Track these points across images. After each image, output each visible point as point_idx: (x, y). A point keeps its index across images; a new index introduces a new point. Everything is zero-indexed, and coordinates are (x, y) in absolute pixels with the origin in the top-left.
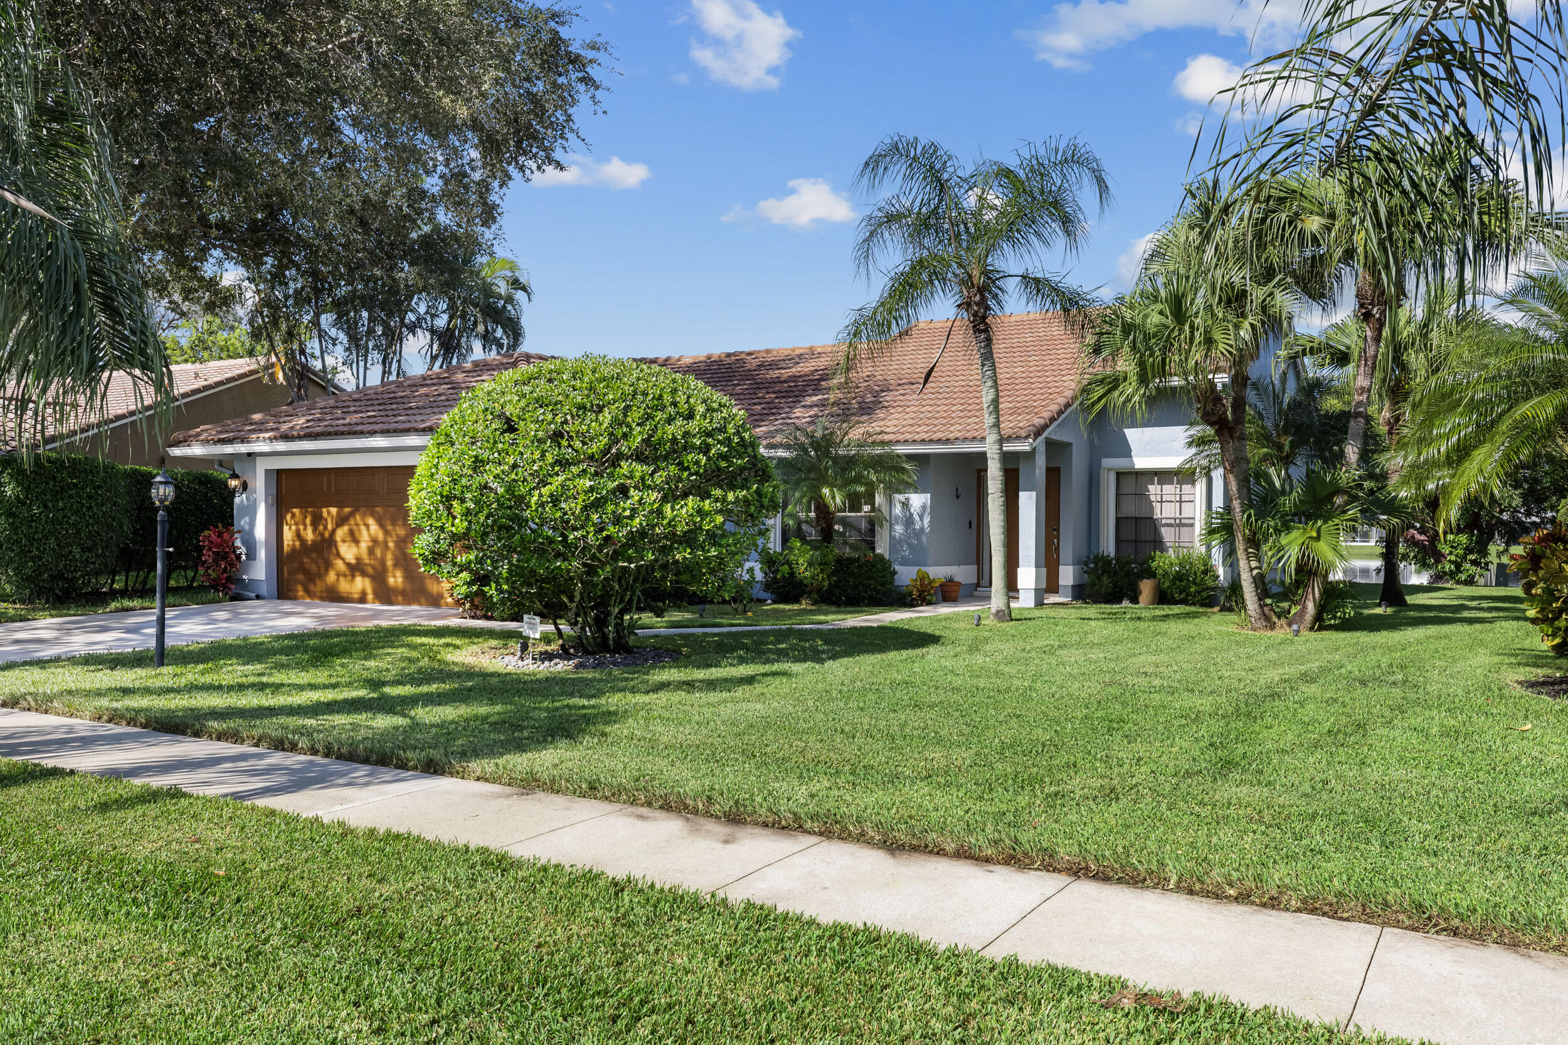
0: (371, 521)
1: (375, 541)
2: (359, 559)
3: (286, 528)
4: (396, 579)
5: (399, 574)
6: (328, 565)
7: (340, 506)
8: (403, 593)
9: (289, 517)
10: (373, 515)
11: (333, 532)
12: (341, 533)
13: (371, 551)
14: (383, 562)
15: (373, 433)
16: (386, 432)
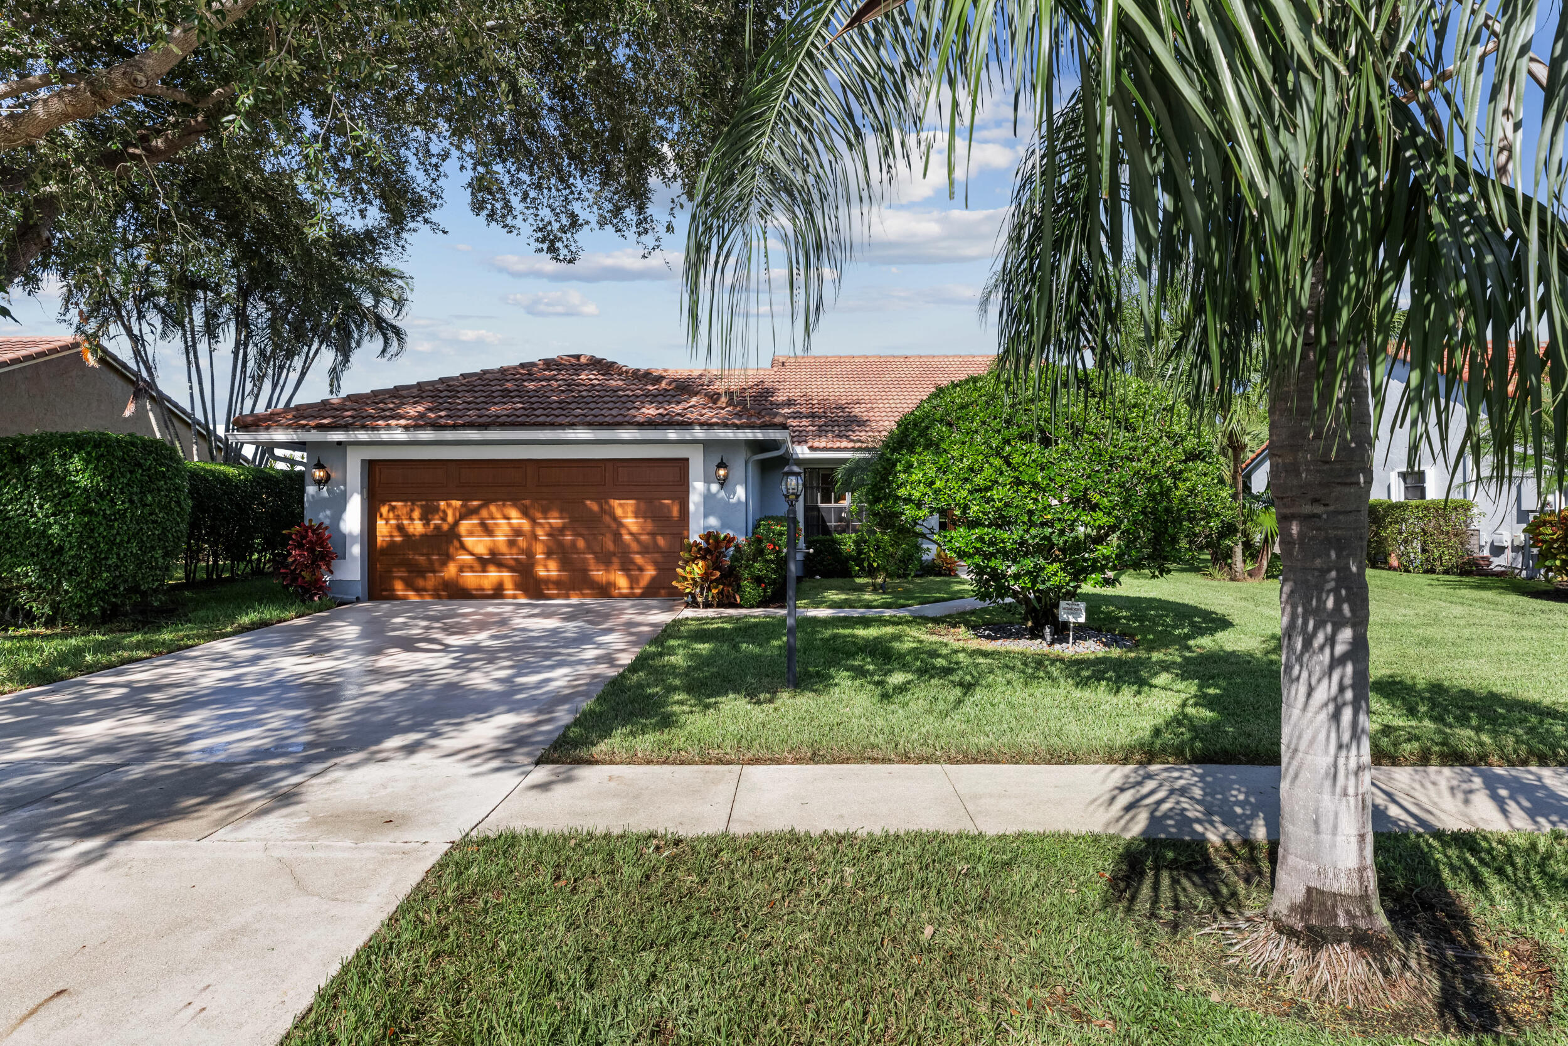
0: (514, 513)
1: (518, 532)
2: (493, 553)
3: (380, 523)
4: (547, 570)
5: (553, 565)
6: (447, 558)
7: (465, 499)
8: (558, 583)
9: (384, 510)
10: (515, 505)
11: (456, 523)
12: (465, 525)
13: (511, 543)
14: (530, 554)
15: (572, 425)
16: (590, 425)
